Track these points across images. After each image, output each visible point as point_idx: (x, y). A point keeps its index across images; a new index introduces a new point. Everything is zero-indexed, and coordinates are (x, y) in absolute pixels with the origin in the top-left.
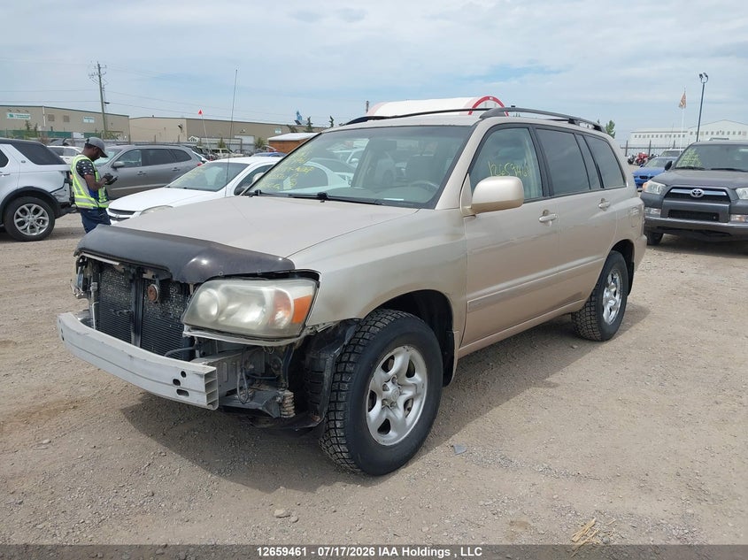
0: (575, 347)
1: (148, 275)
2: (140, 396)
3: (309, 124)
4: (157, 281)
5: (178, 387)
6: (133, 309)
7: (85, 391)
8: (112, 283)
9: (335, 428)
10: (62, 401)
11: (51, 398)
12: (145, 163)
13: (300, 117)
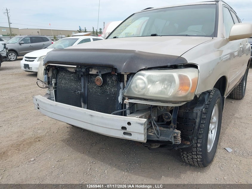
0: (233, 102)
1: (93, 72)
2: (68, 133)
3: (85, 30)
4: (100, 75)
5: (125, 131)
6: (83, 91)
7: (40, 133)
8: (65, 79)
9: (197, 147)
10: (32, 138)
11: (26, 137)
12: (32, 42)
13: (80, 28)
